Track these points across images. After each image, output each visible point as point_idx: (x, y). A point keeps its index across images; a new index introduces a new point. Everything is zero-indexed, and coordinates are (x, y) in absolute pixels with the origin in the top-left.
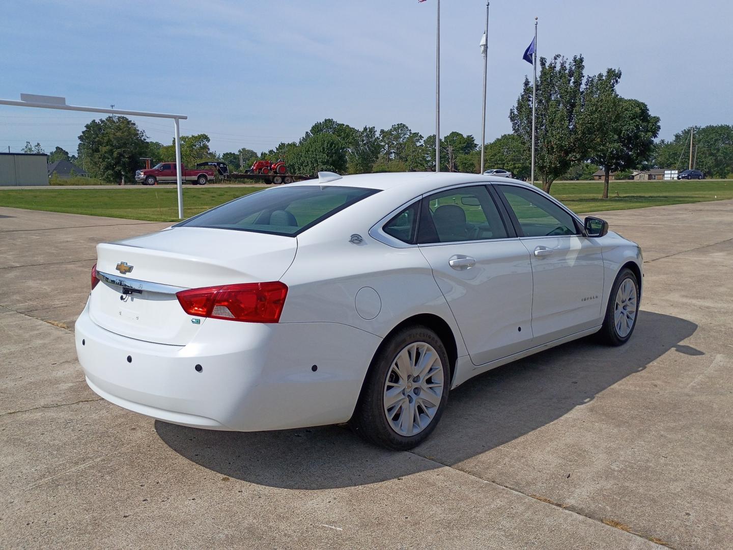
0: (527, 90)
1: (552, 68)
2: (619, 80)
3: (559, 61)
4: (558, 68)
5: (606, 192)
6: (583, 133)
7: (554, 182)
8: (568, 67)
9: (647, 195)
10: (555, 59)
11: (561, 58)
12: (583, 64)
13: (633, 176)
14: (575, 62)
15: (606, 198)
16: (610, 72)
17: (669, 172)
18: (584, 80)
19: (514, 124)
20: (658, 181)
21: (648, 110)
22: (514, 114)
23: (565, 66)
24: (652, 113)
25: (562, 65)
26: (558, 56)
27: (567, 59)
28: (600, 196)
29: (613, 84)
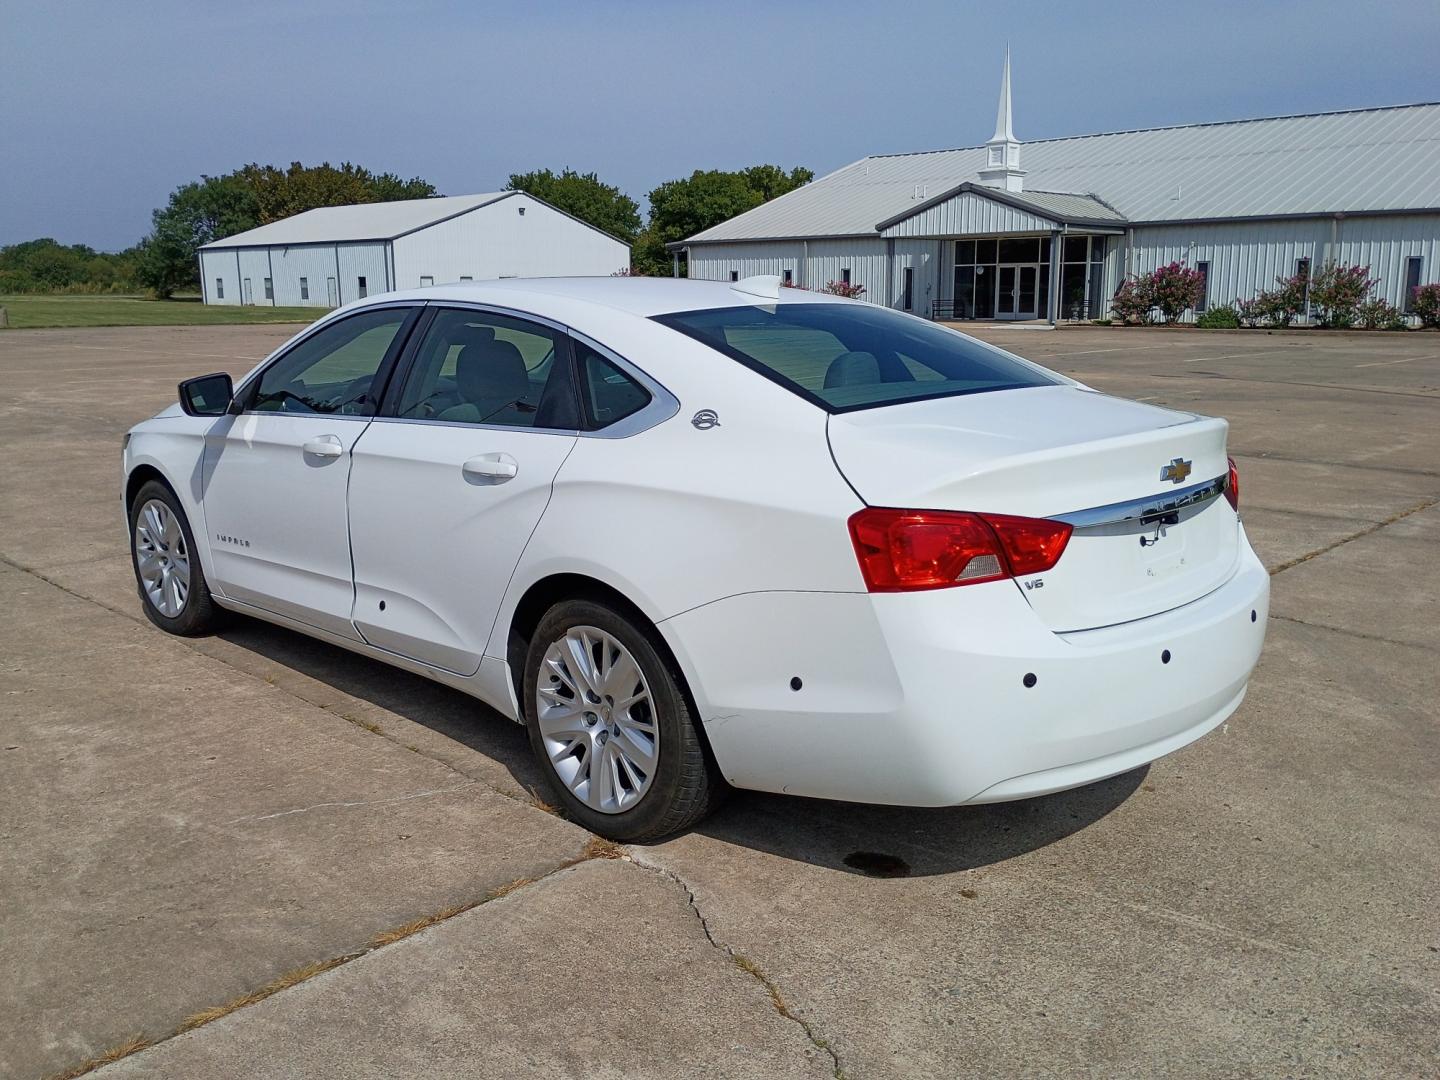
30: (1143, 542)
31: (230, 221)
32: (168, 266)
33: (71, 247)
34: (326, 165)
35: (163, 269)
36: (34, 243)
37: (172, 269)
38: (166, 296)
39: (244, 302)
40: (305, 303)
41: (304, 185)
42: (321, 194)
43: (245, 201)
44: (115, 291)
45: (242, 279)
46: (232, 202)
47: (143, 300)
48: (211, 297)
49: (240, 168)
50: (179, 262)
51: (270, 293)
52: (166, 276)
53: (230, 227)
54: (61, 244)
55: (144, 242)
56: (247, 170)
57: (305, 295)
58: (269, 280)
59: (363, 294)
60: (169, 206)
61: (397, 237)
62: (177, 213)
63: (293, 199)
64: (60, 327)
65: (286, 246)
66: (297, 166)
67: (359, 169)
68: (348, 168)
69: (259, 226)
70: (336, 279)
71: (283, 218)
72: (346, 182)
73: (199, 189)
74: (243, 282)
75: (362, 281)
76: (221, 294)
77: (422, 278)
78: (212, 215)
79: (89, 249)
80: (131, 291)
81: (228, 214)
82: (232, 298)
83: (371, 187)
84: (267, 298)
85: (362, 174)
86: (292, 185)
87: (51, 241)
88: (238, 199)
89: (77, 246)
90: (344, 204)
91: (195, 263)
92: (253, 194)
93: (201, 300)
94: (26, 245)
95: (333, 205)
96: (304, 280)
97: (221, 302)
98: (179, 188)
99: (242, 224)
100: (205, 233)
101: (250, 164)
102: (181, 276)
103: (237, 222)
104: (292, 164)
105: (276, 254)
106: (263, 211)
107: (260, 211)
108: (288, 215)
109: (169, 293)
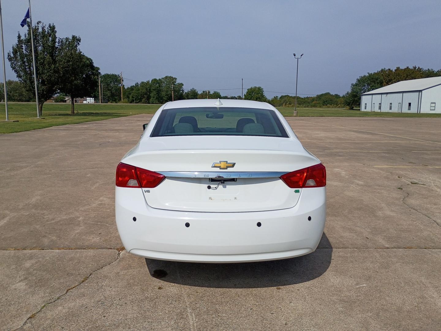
0: (20, 41)
1: (36, 29)
2: (79, 43)
3: (40, 25)
4: (40, 30)
5: (73, 110)
6: (64, 73)
7: (44, 103)
8: (47, 30)
9: (94, 112)
10: (38, 23)
11: (42, 24)
12: (56, 29)
13: (66, 101)
14: (50, 28)
15: (73, 114)
16: (74, 37)
17: (89, 99)
18: (57, 40)
19: (12, 64)
20: (80, 103)
21: (93, 63)
22: (11, 56)
23: (45, 30)
24: (95, 65)
25: (43, 28)
26: (40, 22)
27: (46, 25)
28: (70, 112)
29: (76, 45)
30: (209, 187)
31: (373, 86)
32: (353, 100)
33: (334, 95)
34: (408, 67)
35: (351, 100)
36: (325, 94)
37: (354, 100)
38: (352, 109)
39: (372, 111)
40: (390, 111)
41: (399, 74)
42: (404, 77)
43: (379, 80)
44: (339, 107)
45: (372, 104)
46: (375, 80)
47: (345, 110)
48: (363, 109)
49: (380, 70)
50: (356, 99)
51: (380, 108)
52: (352, 103)
53: (373, 88)
54: (331, 94)
55: (347, 93)
56: (382, 70)
57: (391, 109)
58: (380, 104)
59: (409, 109)
60: (356, 82)
61: (424, 90)
62: (358, 84)
63: (395, 78)
64: (309, 116)
65: (387, 93)
66: (398, 68)
67: (419, 67)
68: (415, 68)
69: (382, 87)
70: (401, 104)
71: (390, 84)
72: (413, 72)
73: (366, 77)
74: (373, 104)
75: (410, 104)
76: (365, 108)
77: (431, 103)
78: (368, 84)
79: (339, 95)
80: (343, 107)
81: (373, 84)
82: (369, 109)
83: (422, 73)
84: (379, 109)
85: (420, 70)
86: (395, 74)
87: (329, 93)
88: (377, 79)
89: (336, 94)
90: (411, 79)
91: (360, 99)
92: (382, 78)
93: (360, 110)
94: (323, 94)
95: (408, 80)
96: (391, 104)
97: (365, 110)
98: (360, 77)
99: (377, 87)
100: (365, 90)
101: (383, 68)
102: (356, 103)
103: (375, 86)
104: (397, 68)
105: (384, 96)
106: (384, 82)
107: (383, 83)
108: (392, 83)
109: (353, 107)
